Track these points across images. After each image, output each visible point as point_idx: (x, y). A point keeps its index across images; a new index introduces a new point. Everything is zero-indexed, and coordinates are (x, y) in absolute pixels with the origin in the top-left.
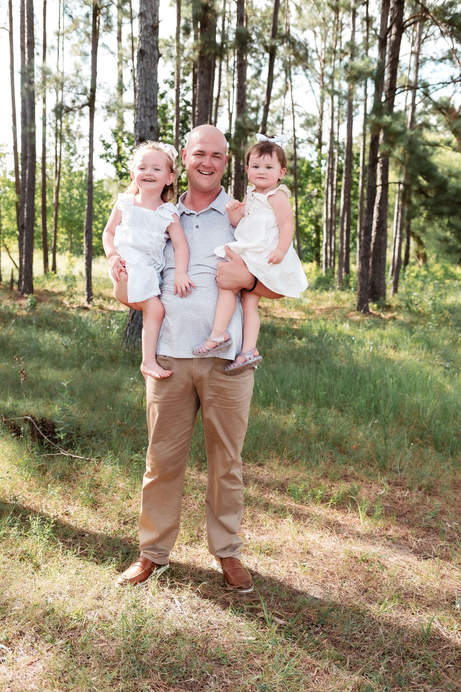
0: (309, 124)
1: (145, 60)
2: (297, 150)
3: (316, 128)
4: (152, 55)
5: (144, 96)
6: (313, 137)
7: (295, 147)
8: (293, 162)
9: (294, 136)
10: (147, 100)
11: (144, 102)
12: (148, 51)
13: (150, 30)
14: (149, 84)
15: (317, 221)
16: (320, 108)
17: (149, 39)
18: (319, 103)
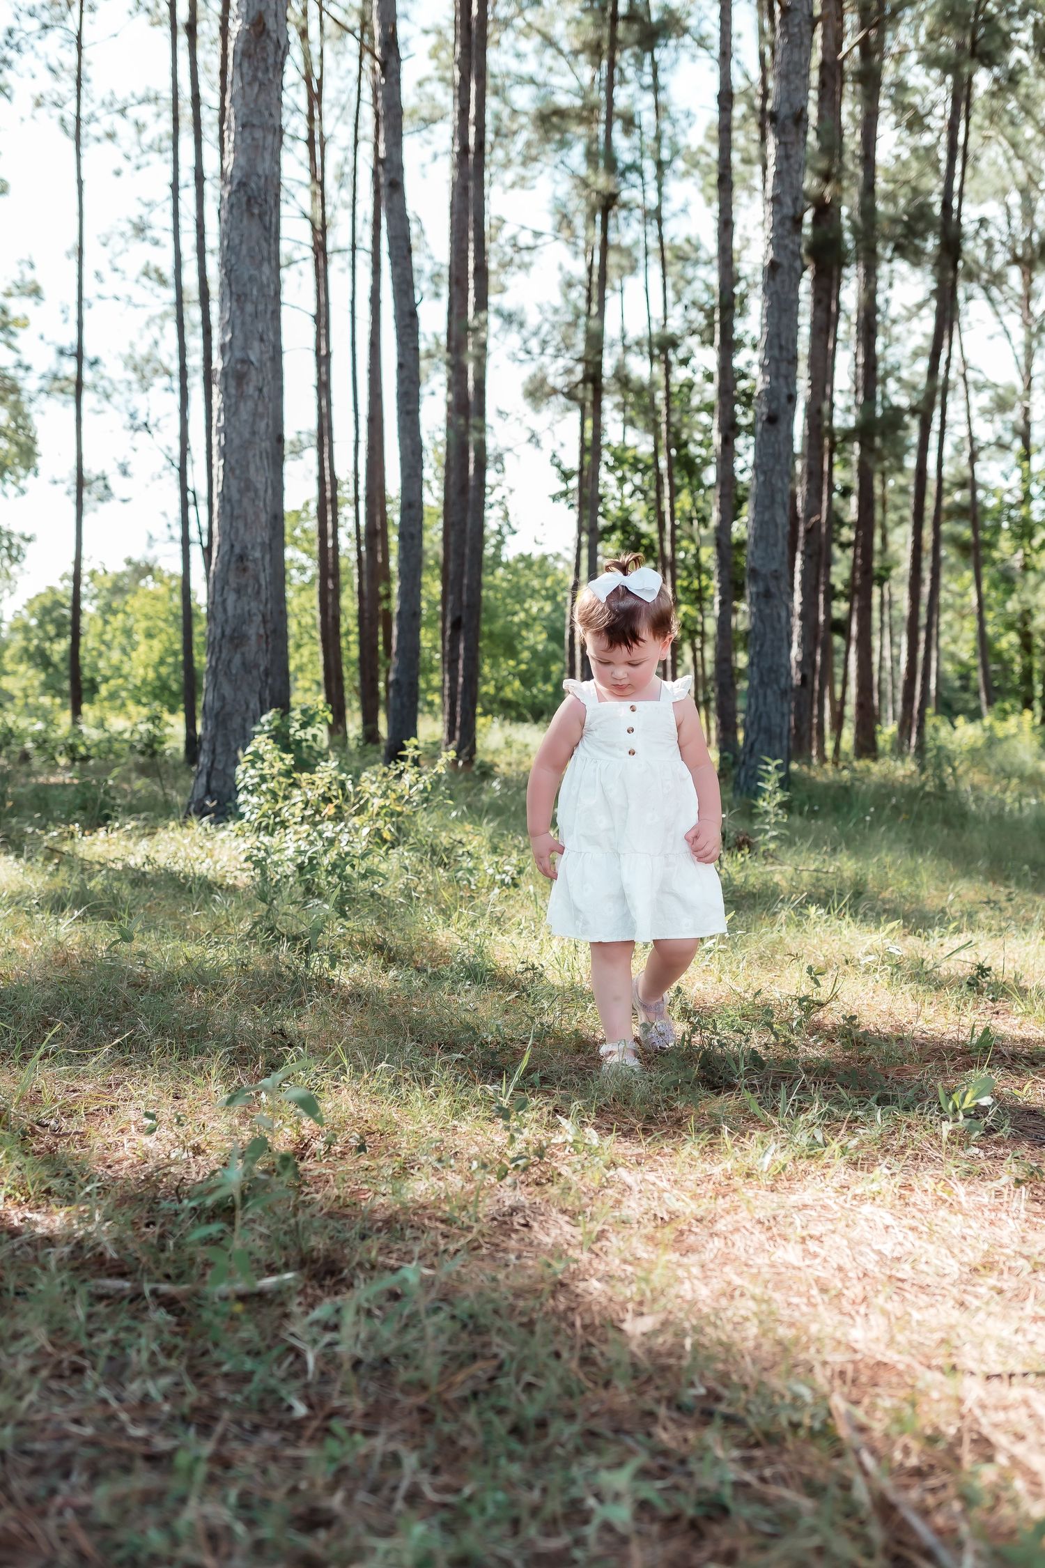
0: (1002, 405)
1: (778, 279)
2: (977, 466)
3: (1015, 416)
4: (792, 268)
5: (776, 341)
6: (1007, 437)
7: (973, 458)
8: (967, 492)
9: (970, 434)
10: (781, 347)
11: (776, 352)
12: (785, 263)
13: (788, 224)
14: (785, 320)
15: (1025, 624)
16: (1024, 370)
17: (787, 241)
18: (1022, 360)
